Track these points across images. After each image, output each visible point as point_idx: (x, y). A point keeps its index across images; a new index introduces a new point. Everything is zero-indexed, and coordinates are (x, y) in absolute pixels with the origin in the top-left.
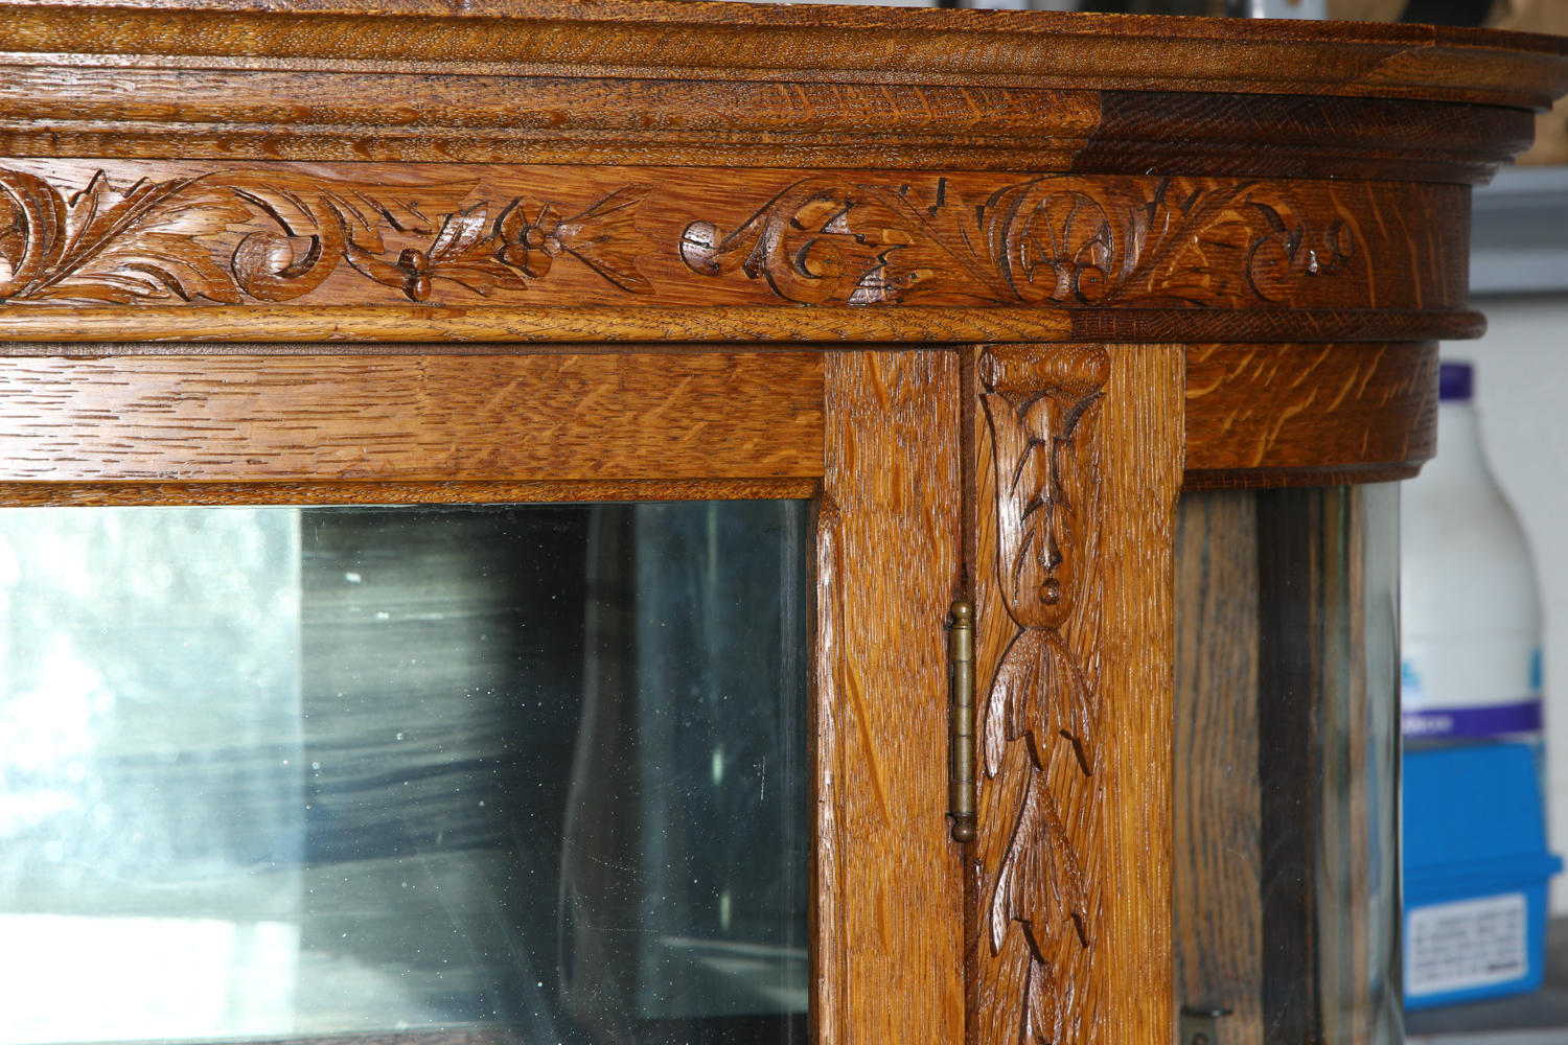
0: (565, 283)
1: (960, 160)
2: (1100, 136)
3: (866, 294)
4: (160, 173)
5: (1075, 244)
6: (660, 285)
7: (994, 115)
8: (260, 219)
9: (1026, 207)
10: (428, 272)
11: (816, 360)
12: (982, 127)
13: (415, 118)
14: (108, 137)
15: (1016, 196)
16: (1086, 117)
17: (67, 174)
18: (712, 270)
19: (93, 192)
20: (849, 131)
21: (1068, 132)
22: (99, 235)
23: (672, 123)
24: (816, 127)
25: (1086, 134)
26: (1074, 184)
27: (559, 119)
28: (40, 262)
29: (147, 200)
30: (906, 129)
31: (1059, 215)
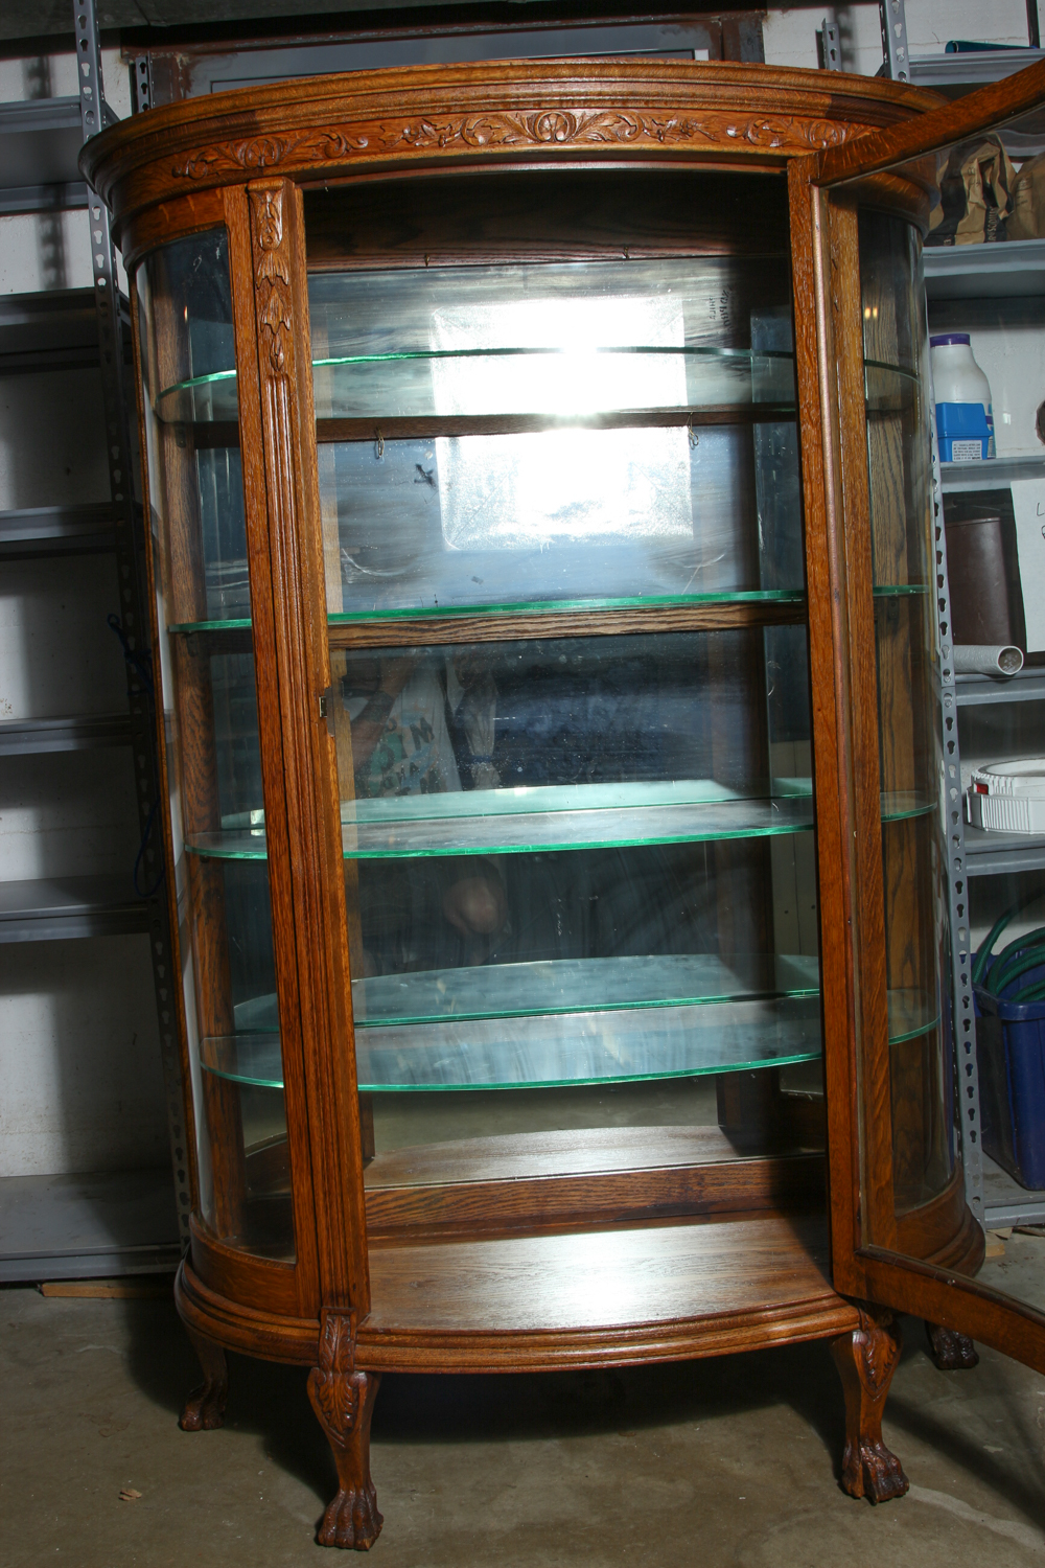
0: (698, 139)
1: (796, 112)
2: (831, 107)
3: (774, 145)
4: (598, 111)
5: (827, 136)
6: (722, 140)
7: (803, 98)
8: (623, 122)
9: (814, 125)
10: (664, 134)
12: (801, 102)
13: (658, 95)
14: (585, 101)
15: (811, 123)
16: (827, 101)
17: (577, 113)
18: (735, 137)
19: (582, 117)
20: (766, 100)
21: (823, 105)
22: (584, 127)
23: (721, 97)
24: (758, 99)
25: (828, 106)
26: (826, 121)
27: (694, 95)
28: (570, 135)
29: (596, 118)
30: (782, 101)
31: (823, 129)
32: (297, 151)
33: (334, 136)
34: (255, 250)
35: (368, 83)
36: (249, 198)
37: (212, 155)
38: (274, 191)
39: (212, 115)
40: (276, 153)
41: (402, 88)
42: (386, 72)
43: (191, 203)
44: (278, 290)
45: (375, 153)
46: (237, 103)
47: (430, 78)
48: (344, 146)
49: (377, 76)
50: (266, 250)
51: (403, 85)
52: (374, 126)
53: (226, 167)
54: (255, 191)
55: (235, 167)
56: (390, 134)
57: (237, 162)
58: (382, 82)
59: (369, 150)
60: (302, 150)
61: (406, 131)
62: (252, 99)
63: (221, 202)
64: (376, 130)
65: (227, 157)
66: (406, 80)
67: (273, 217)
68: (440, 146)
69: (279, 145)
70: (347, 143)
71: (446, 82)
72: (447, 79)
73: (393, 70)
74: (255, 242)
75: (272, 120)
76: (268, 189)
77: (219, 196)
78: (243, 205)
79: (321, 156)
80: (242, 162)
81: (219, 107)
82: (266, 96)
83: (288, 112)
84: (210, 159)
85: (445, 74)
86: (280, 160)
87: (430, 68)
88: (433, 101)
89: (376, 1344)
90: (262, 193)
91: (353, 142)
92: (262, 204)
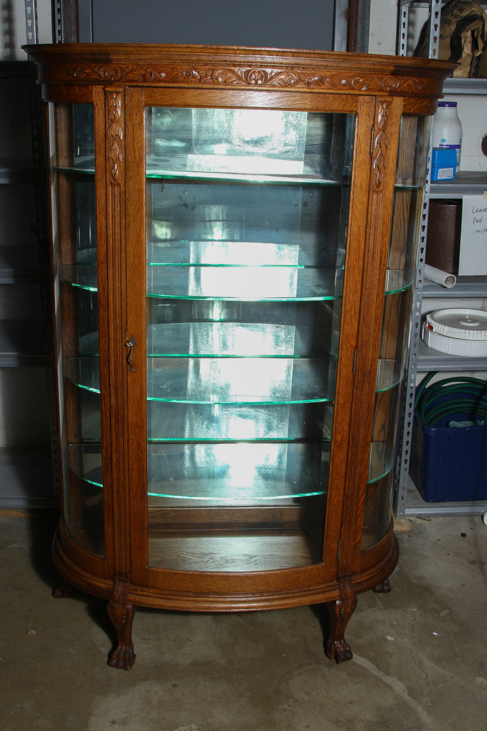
0: (327, 86)
1: (376, 73)
2: (394, 71)
3: (364, 89)
4: (279, 71)
5: (390, 84)
6: (338, 87)
7: (381, 67)
8: (291, 77)
9: (384, 79)
10: (310, 84)
11: (357, 97)
12: (379, 69)
13: (309, 65)
14: (273, 66)
15: (383, 78)
16: (392, 68)
17: (268, 70)
18: (345, 85)
19: (271, 73)
20: (362, 69)
21: (390, 70)
22: (272, 78)
23: (341, 67)
24: (358, 68)
25: (392, 70)
26: (390, 76)
27: (327, 66)
28: (265, 81)
29: (278, 74)
30: (370, 69)
31: (388, 80)
32: (130, 75)
33: (149, 71)
34: (107, 120)
35: (167, 49)
36: (105, 94)
37: (88, 70)
38: (118, 93)
39: (88, 52)
40: (119, 75)
41: (183, 53)
42: (176, 46)
43: (77, 89)
44: (117, 142)
45: (169, 82)
46: (101, 49)
47: (198, 51)
48: (153, 77)
49: (171, 47)
50: (112, 122)
51: (184, 52)
52: (168, 68)
53: (94, 77)
54: (108, 92)
55: (99, 78)
56: (176, 73)
57: (100, 76)
58: (174, 50)
59: (165, 80)
60: (132, 75)
61: (184, 73)
62: (109, 49)
63: (91, 92)
64: (169, 70)
65: (95, 72)
66: (186, 50)
67: (116, 106)
68: (200, 81)
69: (121, 71)
70: (155, 75)
71: (205, 53)
72: (206, 52)
73: (179, 46)
74: (107, 117)
75: (118, 59)
76: (114, 92)
77: (91, 90)
78: (102, 95)
79: (141, 79)
80: (103, 76)
81: (92, 49)
82: (116, 49)
83: (126, 57)
84: (87, 71)
85: (205, 49)
86: (121, 78)
87: (198, 46)
88: (198, 60)
89: (137, 595)
90: (112, 93)
91: (157, 74)
92: (111, 99)
